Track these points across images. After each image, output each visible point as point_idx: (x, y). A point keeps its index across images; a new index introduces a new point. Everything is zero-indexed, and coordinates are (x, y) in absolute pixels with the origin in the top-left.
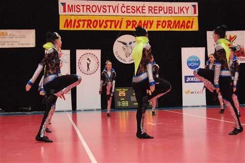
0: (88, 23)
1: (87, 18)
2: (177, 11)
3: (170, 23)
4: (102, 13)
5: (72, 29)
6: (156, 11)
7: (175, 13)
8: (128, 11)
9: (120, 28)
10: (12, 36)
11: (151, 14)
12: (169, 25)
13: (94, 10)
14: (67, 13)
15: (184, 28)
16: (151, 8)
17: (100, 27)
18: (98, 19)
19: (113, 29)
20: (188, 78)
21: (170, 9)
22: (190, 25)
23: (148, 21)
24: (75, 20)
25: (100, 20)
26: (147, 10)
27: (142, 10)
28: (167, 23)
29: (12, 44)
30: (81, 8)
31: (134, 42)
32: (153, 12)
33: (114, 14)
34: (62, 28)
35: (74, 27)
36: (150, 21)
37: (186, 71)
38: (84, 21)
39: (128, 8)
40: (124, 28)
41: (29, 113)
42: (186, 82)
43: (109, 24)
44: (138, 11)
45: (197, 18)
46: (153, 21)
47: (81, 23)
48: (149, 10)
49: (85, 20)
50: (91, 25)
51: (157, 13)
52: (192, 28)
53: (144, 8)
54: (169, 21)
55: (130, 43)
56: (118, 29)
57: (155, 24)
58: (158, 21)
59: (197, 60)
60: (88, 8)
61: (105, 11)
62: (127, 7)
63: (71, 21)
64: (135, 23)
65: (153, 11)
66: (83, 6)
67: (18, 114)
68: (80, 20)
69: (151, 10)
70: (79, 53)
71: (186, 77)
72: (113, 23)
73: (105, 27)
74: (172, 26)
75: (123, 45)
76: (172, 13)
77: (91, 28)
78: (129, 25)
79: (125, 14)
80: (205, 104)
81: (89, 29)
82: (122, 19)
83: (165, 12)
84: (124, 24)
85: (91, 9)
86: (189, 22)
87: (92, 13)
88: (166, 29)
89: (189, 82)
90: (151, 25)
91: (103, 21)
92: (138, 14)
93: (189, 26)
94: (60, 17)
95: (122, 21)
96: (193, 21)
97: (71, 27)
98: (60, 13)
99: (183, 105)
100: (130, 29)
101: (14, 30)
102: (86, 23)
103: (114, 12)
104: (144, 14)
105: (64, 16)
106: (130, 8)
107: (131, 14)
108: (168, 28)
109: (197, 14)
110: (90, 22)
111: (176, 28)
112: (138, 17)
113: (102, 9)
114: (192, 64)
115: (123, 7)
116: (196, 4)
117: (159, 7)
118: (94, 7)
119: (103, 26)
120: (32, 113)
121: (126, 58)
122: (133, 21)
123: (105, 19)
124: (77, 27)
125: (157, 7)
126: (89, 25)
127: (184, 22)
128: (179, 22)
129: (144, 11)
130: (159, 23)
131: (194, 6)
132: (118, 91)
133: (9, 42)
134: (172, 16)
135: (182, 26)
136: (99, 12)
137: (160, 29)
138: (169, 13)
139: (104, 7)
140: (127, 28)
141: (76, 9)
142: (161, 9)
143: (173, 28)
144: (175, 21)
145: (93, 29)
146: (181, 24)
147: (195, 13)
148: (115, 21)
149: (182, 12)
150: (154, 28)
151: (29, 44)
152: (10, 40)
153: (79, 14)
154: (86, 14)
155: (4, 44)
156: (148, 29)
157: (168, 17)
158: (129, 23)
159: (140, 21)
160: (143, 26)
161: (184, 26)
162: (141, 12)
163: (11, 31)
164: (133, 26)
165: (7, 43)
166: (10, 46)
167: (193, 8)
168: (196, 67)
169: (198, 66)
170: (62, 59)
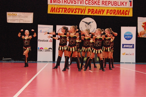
0: (65, 10)
1: (64, 7)
2: (119, 4)
3: (115, 11)
4: (73, 4)
5: (55, 13)
6: (106, 4)
7: (118, 5)
8: (90, 3)
9: (84, 13)
10: (20, 16)
11: (103, 6)
12: (114, 13)
13: (69, 2)
14: (52, 3)
15: (124, 15)
16: (103, 2)
17: (72, 12)
18: (71, 7)
19: (80, 14)
20: (124, 45)
21: (116, 3)
23: (101, 10)
24: (57, 8)
25: (72, 9)
26: (101, 3)
27: (98, 3)
28: (113, 11)
31: (92, 22)
33: (81, 5)
34: (49, 12)
35: (56, 12)
36: (103, 10)
37: (123, 41)
38: (62, 8)
40: (86, 14)
42: (123, 48)
43: (77, 11)
44: (95, 3)
45: (132, 9)
46: (104, 10)
47: (61, 10)
48: (102, 3)
49: (63, 8)
50: (67, 11)
52: (128, 15)
53: (99, 2)
54: (114, 10)
55: (90, 23)
56: (83, 14)
57: (106, 11)
58: (108, 10)
59: (131, 34)
60: (65, 1)
61: (75, 3)
62: (89, 1)
63: (55, 8)
64: (93, 11)
65: (105, 3)
67: (21, 62)
68: (60, 8)
70: (58, 27)
71: (123, 45)
72: (80, 10)
73: (75, 12)
74: (116, 13)
75: (86, 24)
77: (66, 13)
79: (88, 5)
80: (135, 62)
81: (65, 13)
82: (86, 8)
83: (112, 4)
84: (87, 11)
85: (67, 2)
86: (127, 11)
87: (67, 4)
88: (112, 15)
89: (125, 48)
90: (103, 12)
91: (74, 9)
92: (96, 5)
93: (127, 14)
94: (48, 5)
95: (85, 9)
96: (129, 11)
97: (54, 12)
98: (48, 3)
99: (121, 62)
100: (90, 14)
101: (21, 13)
102: (64, 10)
103: (81, 3)
104: (99, 5)
105: (51, 5)
106: (91, 1)
107: (91, 5)
108: (113, 14)
109: (132, 7)
110: (66, 9)
111: (118, 14)
112: (95, 7)
113: (74, 2)
114: (127, 37)
115: (86, 1)
117: (109, 1)
122: (92, 10)
123: (75, 7)
124: (58, 12)
125: (107, 1)
126: (65, 11)
127: (124, 11)
128: (120, 11)
129: (99, 4)
130: (108, 11)
131: (130, 2)
133: (18, 20)
134: (116, 7)
135: (122, 13)
136: (72, 3)
137: (109, 15)
138: (115, 5)
140: (88, 13)
141: (58, 1)
142: (109, 2)
143: (117, 14)
144: (118, 10)
145: (67, 13)
146: (122, 12)
147: (131, 5)
148: (81, 9)
149: (123, 4)
150: (105, 14)
151: (29, 21)
152: (19, 18)
153: (60, 4)
154: (64, 4)
155: (15, 21)
156: (101, 15)
157: (114, 7)
158: (90, 11)
159: (97, 10)
160: (98, 13)
161: (124, 13)
162: (97, 4)
163: (19, 13)
164: (92, 12)
165: (16, 20)
166: (18, 22)
167: (130, 3)
168: (130, 39)
169: (131, 38)
170: (48, 31)
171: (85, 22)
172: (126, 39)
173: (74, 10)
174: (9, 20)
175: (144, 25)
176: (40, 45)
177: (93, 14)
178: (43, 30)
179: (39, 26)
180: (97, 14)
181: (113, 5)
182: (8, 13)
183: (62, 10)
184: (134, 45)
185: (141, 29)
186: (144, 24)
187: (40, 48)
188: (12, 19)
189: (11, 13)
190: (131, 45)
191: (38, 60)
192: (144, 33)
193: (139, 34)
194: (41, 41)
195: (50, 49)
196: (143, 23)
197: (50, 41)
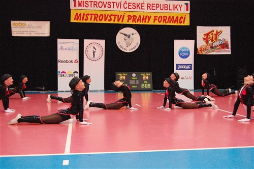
1: (94, 12)
2: (171, 8)
3: (165, 18)
4: (107, 8)
5: (81, 21)
6: (153, 8)
7: (170, 10)
8: (130, 7)
9: (122, 21)
10: (30, 27)
11: (149, 10)
12: (165, 20)
13: (100, 6)
14: (77, 8)
15: (177, 23)
16: (149, 5)
17: (105, 20)
18: (103, 13)
19: (116, 22)
21: (166, 6)
22: (182, 20)
23: (146, 16)
24: (84, 14)
25: (105, 15)
26: (145, 7)
27: (142, 6)
28: (163, 18)
29: (30, 34)
30: (89, 3)
32: (151, 9)
33: (118, 10)
34: (72, 20)
35: (83, 20)
36: (148, 16)
37: (177, 60)
40: (125, 22)
41: (43, 92)
42: (177, 69)
43: (113, 18)
44: (138, 7)
45: (189, 15)
46: (151, 16)
47: (89, 17)
48: (148, 7)
49: (93, 14)
50: (98, 19)
51: (154, 10)
52: (184, 23)
56: (120, 22)
57: (152, 19)
58: (155, 17)
59: (188, 51)
60: (95, 4)
61: (109, 6)
62: (129, 3)
63: (80, 14)
64: (135, 18)
65: (151, 7)
66: (91, 2)
67: (34, 93)
68: (88, 14)
69: (149, 7)
70: (87, 42)
71: (177, 65)
72: (117, 17)
73: (109, 20)
74: (167, 21)
75: (125, 36)
76: (167, 10)
77: (97, 21)
78: (130, 19)
79: (127, 10)
80: (193, 89)
81: (95, 22)
82: (124, 14)
83: (162, 8)
84: (126, 18)
85: (97, 5)
86: (182, 17)
87: (99, 9)
88: (162, 23)
89: (180, 69)
90: (149, 19)
91: (108, 15)
92: (138, 10)
94: (71, 11)
95: (124, 16)
96: (185, 17)
97: (80, 20)
98: (71, 7)
100: (130, 22)
101: (32, 22)
102: (93, 16)
103: (118, 8)
104: (143, 10)
105: (74, 10)
106: (131, 5)
107: (132, 10)
108: (163, 22)
109: (189, 11)
110: (96, 16)
111: (170, 22)
112: (137, 12)
113: (107, 5)
114: (183, 54)
115: (125, 4)
116: (188, 2)
117: (156, 4)
118: (100, 3)
119: (107, 20)
120: (46, 92)
121: (126, 48)
122: (134, 16)
123: (109, 13)
124: (86, 20)
125: (154, 4)
126: (95, 18)
127: (177, 17)
128: (173, 17)
129: (143, 8)
131: (187, 4)
132: (119, 76)
133: (27, 31)
134: (167, 13)
135: (175, 21)
136: (105, 7)
137: (157, 23)
138: (165, 10)
139: (109, 3)
140: (128, 21)
141: (85, 4)
142: (158, 6)
144: (170, 17)
145: (99, 22)
146: (175, 19)
147: (187, 10)
148: (118, 15)
149: (176, 9)
150: (151, 23)
151: (44, 34)
152: (29, 30)
153: (88, 8)
154: (94, 9)
155: (23, 33)
156: (146, 23)
157: (164, 13)
158: (130, 17)
159: (140, 16)
160: (142, 20)
161: (178, 21)
162: (141, 8)
163: (29, 22)
164: (134, 20)
165: (26, 33)
166: (28, 35)
167: (185, 6)
168: (187, 57)
170: (72, 47)
171: (124, 34)
172: (181, 57)
174: (15, 33)
175: (205, 37)
176: (61, 67)
177: (135, 22)
178: (65, 46)
179: (59, 40)
180: (140, 22)
181: (162, 10)
182: (12, 22)
183: (91, 17)
184: (191, 65)
185: (201, 43)
187: (62, 72)
188: (18, 30)
189: (18, 22)
190: (189, 65)
191: (58, 90)
192: (205, 49)
193: (199, 50)
194: (62, 62)
195: (75, 73)
196: (205, 35)
197: (75, 62)
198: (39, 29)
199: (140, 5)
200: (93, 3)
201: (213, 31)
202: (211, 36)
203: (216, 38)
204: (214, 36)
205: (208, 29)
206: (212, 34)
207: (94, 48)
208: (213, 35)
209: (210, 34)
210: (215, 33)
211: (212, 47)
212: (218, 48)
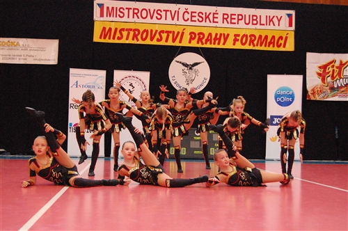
0: (135, 33)
2: (263, 21)
3: (253, 38)
4: (155, 20)
5: (111, 41)
6: (233, 21)
7: (261, 24)
8: (193, 19)
9: (180, 42)
10: (25, 48)
11: (225, 25)
12: (252, 42)
13: (144, 15)
14: (105, 18)
15: (274, 46)
16: (226, 16)
17: (152, 39)
18: (149, 28)
19: (170, 43)
20: (275, 119)
21: (255, 18)
22: (282, 42)
23: (221, 34)
24: (116, 29)
25: (152, 31)
26: (220, 19)
27: (214, 18)
28: (249, 39)
29: (25, 59)
30: (126, 12)
31: (200, 63)
32: (229, 22)
33: (173, 22)
34: (96, 39)
35: (114, 38)
36: (224, 34)
37: (273, 109)
38: (129, 30)
39: (193, 14)
40: (185, 43)
42: (272, 124)
43: (164, 36)
44: (207, 19)
45: (293, 33)
46: (228, 35)
47: (125, 33)
48: (224, 18)
49: (131, 30)
50: (139, 37)
51: (235, 23)
52: (284, 46)
53: (215, 16)
54: (251, 36)
55: (194, 65)
56: (177, 44)
57: (231, 38)
58: (236, 35)
59: (290, 93)
60: (136, 13)
61: (159, 17)
62: (192, 12)
63: (110, 29)
64: (202, 36)
65: (229, 20)
66: (129, 9)
68: (123, 29)
69: (226, 19)
71: (272, 118)
72: (171, 35)
73: (158, 40)
74: (255, 42)
75: (184, 67)
76: (256, 24)
77: (138, 40)
78: (194, 39)
79: (189, 23)
81: (135, 42)
82: (184, 29)
83: (247, 22)
84: (187, 37)
85: (139, 14)
86: (281, 38)
87: (141, 20)
88: (247, 47)
89: (277, 124)
90: (226, 39)
91: (156, 31)
92: (208, 24)
93: (281, 44)
94: (95, 23)
95: (183, 33)
96: (286, 38)
97: (109, 38)
98: (95, 17)
99: (267, 157)
100: (194, 44)
101: (28, 39)
102: (132, 33)
103: (173, 19)
104: (216, 24)
105: (100, 22)
106: (196, 15)
107: (197, 23)
108: (250, 45)
109: (293, 28)
110: (137, 32)
111: (261, 45)
112: (207, 28)
113: (155, 15)
114: (282, 99)
115: (186, 14)
116: (293, 12)
117: (238, 15)
118: (144, 12)
119: (155, 39)
121: (186, 86)
122: (199, 34)
123: (159, 28)
124: (119, 38)
125: (235, 15)
126: (135, 36)
127: (273, 37)
128: (266, 37)
129: (215, 20)
130: (238, 38)
131: (290, 16)
133: (21, 56)
134: (256, 29)
135: (270, 43)
136: (152, 18)
137: (238, 46)
138: (253, 24)
139: (159, 12)
140: (190, 42)
141: (118, 13)
142: (240, 17)
143: (257, 45)
144: (260, 36)
145: (140, 42)
146: (269, 40)
147: (290, 25)
148: (174, 32)
149: (271, 23)
150: (229, 45)
151: (49, 60)
152: (23, 53)
153: (123, 20)
154: (133, 20)
155: (13, 59)
156: (221, 46)
157: (250, 29)
158: (193, 36)
159: (210, 34)
160: (213, 41)
161: (274, 43)
162: (212, 21)
163: (24, 39)
164: (200, 40)
165: (18, 58)
166: (22, 62)
167: (288, 19)
168: (289, 103)
169: (292, 102)
170: (94, 83)
171: (183, 64)
172: (279, 103)
173: (158, 34)
174: (1, 57)
177: (203, 44)
178: (82, 81)
179: (72, 71)
180: (211, 43)
181: (248, 24)
183: (129, 34)
185: (313, 81)
186: (322, 70)
187: (76, 125)
188: (6, 54)
189: (6, 40)
192: (321, 91)
193: (310, 93)
194: (76, 107)
196: (320, 67)
198: (40, 52)
199: (211, 15)
200: (131, 11)
201: (334, 61)
202: (331, 69)
203: (339, 74)
204: (337, 70)
205: (325, 58)
206: (333, 66)
207: (131, 85)
208: (335, 68)
209: (330, 66)
210: (337, 64)
211: (332, 89)
212: (343, 89)
